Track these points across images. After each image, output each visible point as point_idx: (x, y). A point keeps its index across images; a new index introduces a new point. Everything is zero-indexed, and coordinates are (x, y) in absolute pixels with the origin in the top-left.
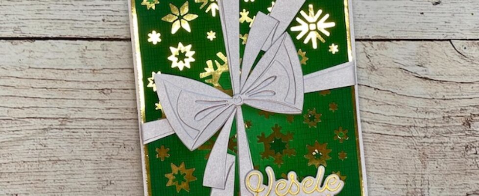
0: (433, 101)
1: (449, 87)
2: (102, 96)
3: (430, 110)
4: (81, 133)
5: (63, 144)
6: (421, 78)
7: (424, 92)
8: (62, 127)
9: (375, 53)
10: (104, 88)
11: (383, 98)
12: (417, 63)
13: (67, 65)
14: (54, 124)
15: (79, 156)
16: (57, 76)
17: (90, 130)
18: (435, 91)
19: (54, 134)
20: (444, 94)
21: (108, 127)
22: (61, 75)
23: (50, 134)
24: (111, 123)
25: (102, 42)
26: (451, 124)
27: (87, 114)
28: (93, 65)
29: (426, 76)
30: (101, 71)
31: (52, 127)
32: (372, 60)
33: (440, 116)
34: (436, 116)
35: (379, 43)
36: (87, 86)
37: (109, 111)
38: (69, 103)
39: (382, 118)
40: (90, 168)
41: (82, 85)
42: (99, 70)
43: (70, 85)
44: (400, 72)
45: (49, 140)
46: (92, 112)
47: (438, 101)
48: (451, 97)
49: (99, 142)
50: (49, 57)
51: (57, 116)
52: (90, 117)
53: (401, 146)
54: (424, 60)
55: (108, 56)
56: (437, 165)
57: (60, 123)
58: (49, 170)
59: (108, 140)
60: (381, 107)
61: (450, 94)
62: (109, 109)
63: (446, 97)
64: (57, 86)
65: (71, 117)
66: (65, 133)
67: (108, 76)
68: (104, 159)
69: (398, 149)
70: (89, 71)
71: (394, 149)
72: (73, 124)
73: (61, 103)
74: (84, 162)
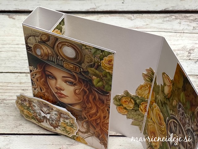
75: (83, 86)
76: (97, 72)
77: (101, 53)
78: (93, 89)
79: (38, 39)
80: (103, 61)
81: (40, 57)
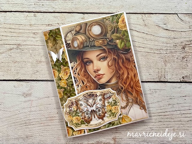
0: (169, 39)
1: (176, 33)
2: (34, 36)
3: (168, 42)
4: (25, 51)
5: (18, 55)
6: (165, 29)
7: (166, 35)
8: (17, 48)
9: (146, 19)
10: (35, 32)
11: (149, 38)
12: (163, 23)
13: (20, 23)
14: (14, 47)
15: (25, 60)
16: (16, 27)
17: (29, 50)
18: (170, 34)
19: (14, 51)
20: (174, 36)
21: (37, 49)
22: (17, 27)
23: (13, 51)
24: (38, 47)
25: (34, 13)
26: (177, 48)
27: (28, 43)
28: (30, 23)
29: (167, 29)
30: (34, 25)
31: (14, 48)
32: (145, 22)
33: (173, 45)
34: (171, 45)
35: (148, 15)
36: (28, 32)
37: (37, 42)
38: (21, 38)
39: (149, 46)
40: (29, 65)
41: (26, 31)
42: (33, 25)
43: (21, 31)
44: (156, 27)
45: (12, 53)
46: (30, 42)
47: (172, 39)
48: (177, 37)
49: (33, 55)
50: (12, 19)
51: (16, 44)
52: (29, 44)
53: (156, 57)
54: (166, 22)
55: (36, 19)
56: (171, 65)
57: (17, 47)
58: (12, 66)
59: (37, 54)
60: (148, 41)
61: (177, 36)
62: (37, 41)
63: (175, 37)
64: (15, 31)
65: (21, 44)
66: (19, 50)
67: (36, 27)
68: (35, 61)
69: (155, 58)
70: (29, 25)
71: (153, 58)
72: (22, 47)
73: (17, 38)
74: (27, 63)
75: (112, 55)
76: (118, 35)
77: (116, 18)
78: (120, 53)
79: (74, 32)
80: (119, 23)
81: (77, 49)
